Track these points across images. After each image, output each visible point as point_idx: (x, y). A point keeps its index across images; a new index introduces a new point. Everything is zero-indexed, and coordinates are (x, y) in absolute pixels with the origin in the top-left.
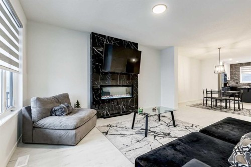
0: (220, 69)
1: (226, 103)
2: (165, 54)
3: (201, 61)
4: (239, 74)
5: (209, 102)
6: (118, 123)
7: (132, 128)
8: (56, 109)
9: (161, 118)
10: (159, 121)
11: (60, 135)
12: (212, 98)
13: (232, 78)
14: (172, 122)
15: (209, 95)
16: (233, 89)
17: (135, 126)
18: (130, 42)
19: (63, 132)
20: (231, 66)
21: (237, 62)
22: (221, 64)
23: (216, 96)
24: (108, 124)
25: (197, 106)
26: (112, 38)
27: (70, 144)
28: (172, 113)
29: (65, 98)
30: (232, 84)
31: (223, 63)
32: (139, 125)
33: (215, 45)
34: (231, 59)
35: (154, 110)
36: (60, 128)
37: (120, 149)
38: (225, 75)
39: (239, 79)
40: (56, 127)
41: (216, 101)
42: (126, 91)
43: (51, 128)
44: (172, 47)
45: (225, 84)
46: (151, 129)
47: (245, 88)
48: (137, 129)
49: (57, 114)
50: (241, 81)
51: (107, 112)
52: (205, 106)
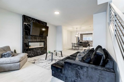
0: (77, 36)
1: (79, 47)
2: (58, 29)
3: (71, 32)
4: (83, 37)
5: (74, 48)
6: (39, 58)
7: (46, 59)
8: (5, 54)
9: (57, 55)
10: (56, 55)
11: (10, 66)
12: (74, 46)
13: (81, 39)
14: (61, 55)
15: (74, 45)
16: (81, 43)
17: (47, 58)
18: (44, 22)
19: (12, 64)
20: (81, 34)
21: (82, 33)
22: (77, 34)
23: (76, 45)
24: (34, 59)
25: (70, 49)
26: (34, 19)
27: (17, 69)
28: (61, 52)
29: (8, 48)
30: (81, 41)
31: (78, 33)
32: (48, 58)
33: (75, 27)
34: (80, 32)
35: (55, 51)
36: (10, 63)
37: (42, 67)
38: (79, 38)
39: (83, 39)
40: (8, 62)
41: (76, 47)
42: (40, 44)
43: (4, 63)
44: (61, 26)
45: (79, 41)
46: (54, 59)
47: (84, 43)
48: (48, 60)
49: (6, 56)
50: (83, 40)
51: (32, 54)
52: (72, 49)
